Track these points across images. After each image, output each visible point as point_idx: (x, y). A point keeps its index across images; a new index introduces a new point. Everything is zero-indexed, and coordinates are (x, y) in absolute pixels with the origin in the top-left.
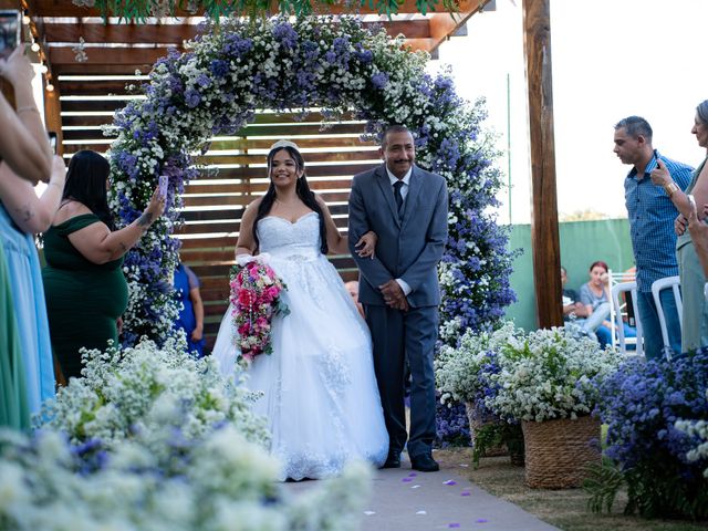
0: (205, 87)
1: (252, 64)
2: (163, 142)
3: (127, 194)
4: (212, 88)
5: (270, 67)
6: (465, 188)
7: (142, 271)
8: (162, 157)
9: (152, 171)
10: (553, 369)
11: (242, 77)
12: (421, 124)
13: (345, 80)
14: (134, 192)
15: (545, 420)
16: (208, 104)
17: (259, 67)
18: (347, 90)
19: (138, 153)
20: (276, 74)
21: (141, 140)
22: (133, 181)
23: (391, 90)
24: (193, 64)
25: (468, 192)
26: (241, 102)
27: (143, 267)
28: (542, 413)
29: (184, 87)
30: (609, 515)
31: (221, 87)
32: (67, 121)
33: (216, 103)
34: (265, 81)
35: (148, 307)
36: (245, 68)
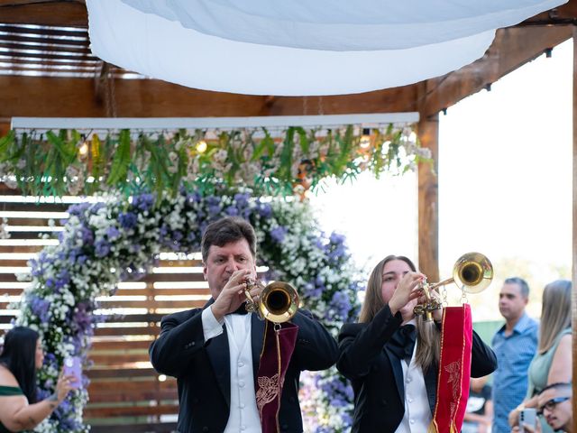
0: (114, 238)
1: (158, 216)
2: (73, 289)
4: (120, 240)
5: (175, 220)
8: (72, 304)
9: (63, 317)
11: (149, 228)
12: (315, 276)
14: (47, 335)
16: (117, 254)
17: (165, 219)
19: (50, 298)
20: (181, 226)
21: (54, 287)
22: (45, 325)
23: (288, 243)
24: (103, 216)
26: (147, 251)
29: (94, 236)
31: (129, 238)
33: (124, 252)
34: (171, 233)
36: (152, 221)
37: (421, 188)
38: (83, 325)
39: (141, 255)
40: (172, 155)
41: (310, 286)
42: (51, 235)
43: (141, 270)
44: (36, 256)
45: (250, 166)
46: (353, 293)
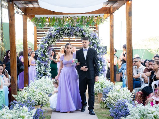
0: (55, 35)
1: (63, 31)
2: (48, 43)
3: (42, 52)
4: (57, 35)
5: (66, 31)
7: (44, 64)
8: (48, 46)
9: (46, 48)
10: (102, 86)
11: (61, 33)
12: (91, 41)
13: (79, 34)
14: (44, 51)
15: (100, 93)
16: (56, 37)
18: (79, 35)
19: (44, 45)
20: (67, 32)
21: (45, 43)
22: (43, 49)
23: (86, 35)
24: (54, 31)
25: (99, 53)
26: (61, 37)
27: (44, 63)
28: (100, 92)
29: (52, 34)
30: (103, 108)
32: (38, 31)
34: (65, 34)
35: (45, 70)
36: (62, 31)
37: (110, 26)
38: (50, 50)
39: (60, 37)
40: (62, 21)
42: (44, 34)
43: (60, 40)
44: (42, 37)
45: (75, 23)
46: (98, 44)
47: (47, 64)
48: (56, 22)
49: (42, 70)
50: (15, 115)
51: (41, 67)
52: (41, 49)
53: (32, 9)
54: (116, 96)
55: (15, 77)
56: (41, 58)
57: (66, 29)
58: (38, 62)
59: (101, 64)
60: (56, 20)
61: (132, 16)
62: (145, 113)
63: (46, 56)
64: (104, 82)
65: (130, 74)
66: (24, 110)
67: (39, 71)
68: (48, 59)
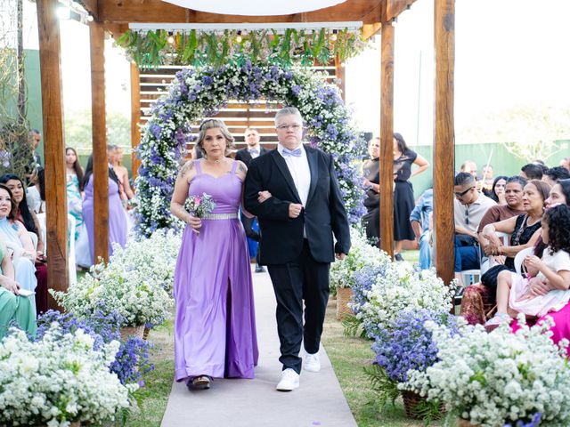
0: (199, 91)
1: (225, 79)
2: (175, 120)
3: (155, 148)
4: (203, 92)
5: (235, 81)
6: (341, 150)
7: (162, 190)
8: (174, 129)
9: (169, 136)
10: (351, 263)
11: (220, 85)
12: (318, 114)
13: (276, 88)
14: (159, 146)
15: (345, 287)
16: (201, 100)
17: (230, 80)
18: (278, 94)
19: (162, 125)
20: (239, 84)
21: (164, 119)
22: (159, 141)
23: (302, 95)
24: (194, 78)
25: (342, 153)
26: (219, 98)
27: (163, 187)
28: (343, 284)
29: (188, 89)
30: (354, 338)
31: (208, 91)
33: (205, 99)
34: (233, 88)
35: (164, 209)
36: (222, 81)
37: (382, 63)
38: (181, 141)
39: (215, 101)
40: (220, 44)
41: (314, 120)
42: (163, 88)
43: (216, 110)
44: (156, 101)
45: (264, 51)
46: (340, 125)
47: (169, 188)
48: (202, 49)
49: (155, 208)
50: (48, 361)
51: (151, 198)
52: (151, 139)
53: (120, 5)
54: (397, 298)
55: (60, 230)
56: (150, 168)
57: (234, 74)
58: (141, 181)
59: (350, 192)
60: (201, 41)
61: (453, 29)
62: (489, 355)
63: (167, 163)
64: (360, 252)
65: (444, 224)
66: (78, 343)
67: (144, 212)
68: (174, 172)
